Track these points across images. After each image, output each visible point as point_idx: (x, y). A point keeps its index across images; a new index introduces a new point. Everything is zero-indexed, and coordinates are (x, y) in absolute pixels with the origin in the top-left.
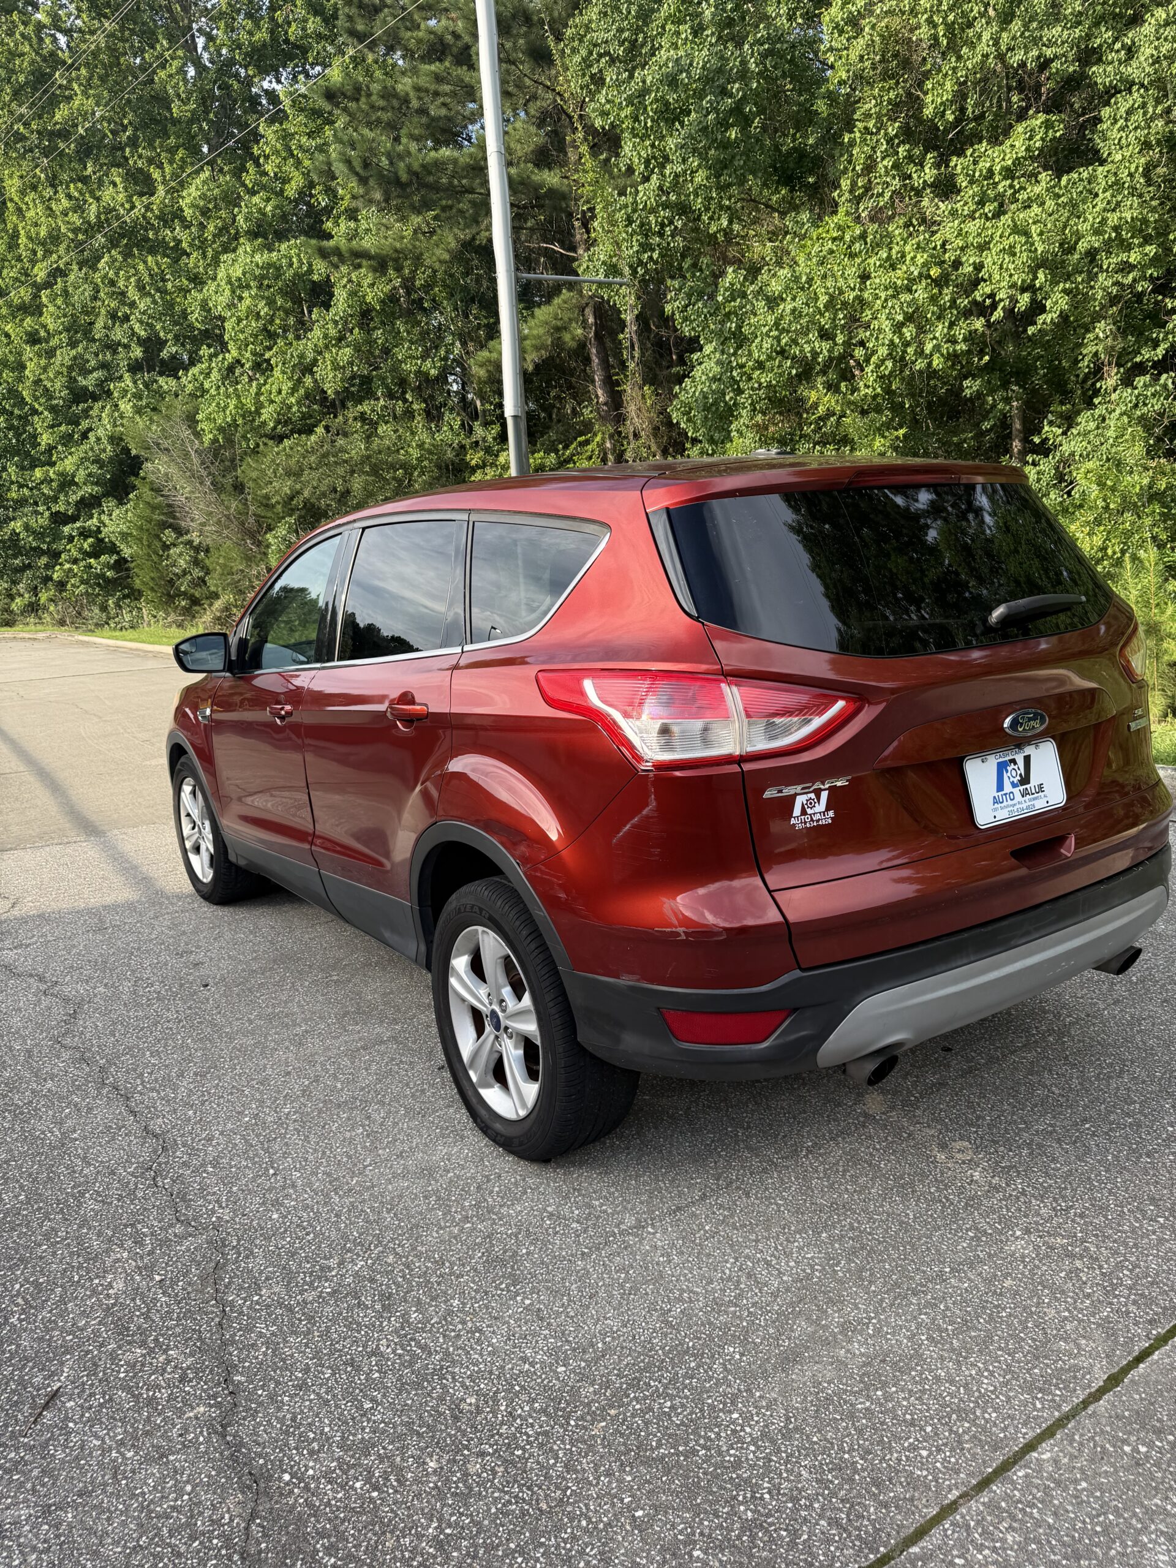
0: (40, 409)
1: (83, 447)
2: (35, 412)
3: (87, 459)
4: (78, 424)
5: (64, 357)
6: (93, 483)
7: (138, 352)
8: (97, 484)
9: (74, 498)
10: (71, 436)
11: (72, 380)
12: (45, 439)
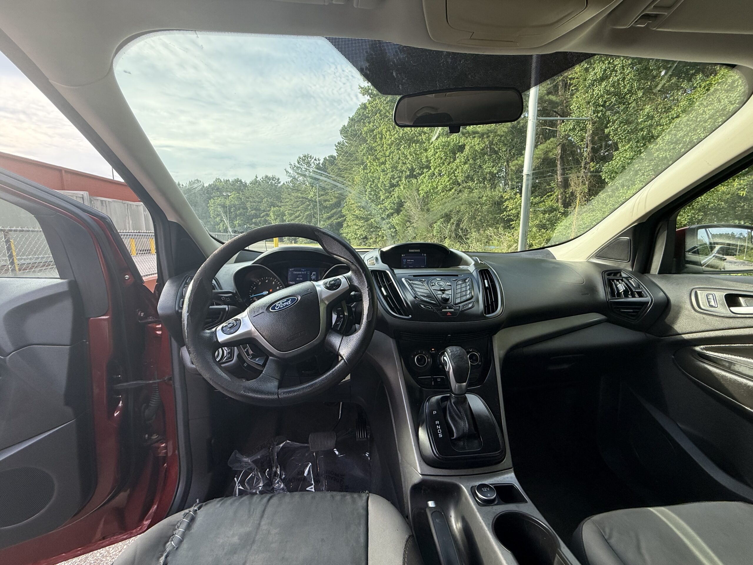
0: (382, 189)
1: (391, 199)
2: (381, 190)
3: (391, 202)
4: (390, 193)
5: (389, 175)
6: (391, 209)
7: (408, 173)
8: (392, 209)
9: (387, 213)
10: (388, 196)
11: (391, 181)
12: (382, 198)
